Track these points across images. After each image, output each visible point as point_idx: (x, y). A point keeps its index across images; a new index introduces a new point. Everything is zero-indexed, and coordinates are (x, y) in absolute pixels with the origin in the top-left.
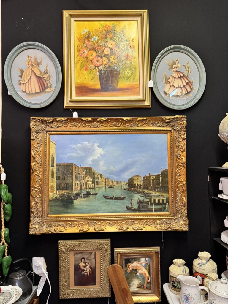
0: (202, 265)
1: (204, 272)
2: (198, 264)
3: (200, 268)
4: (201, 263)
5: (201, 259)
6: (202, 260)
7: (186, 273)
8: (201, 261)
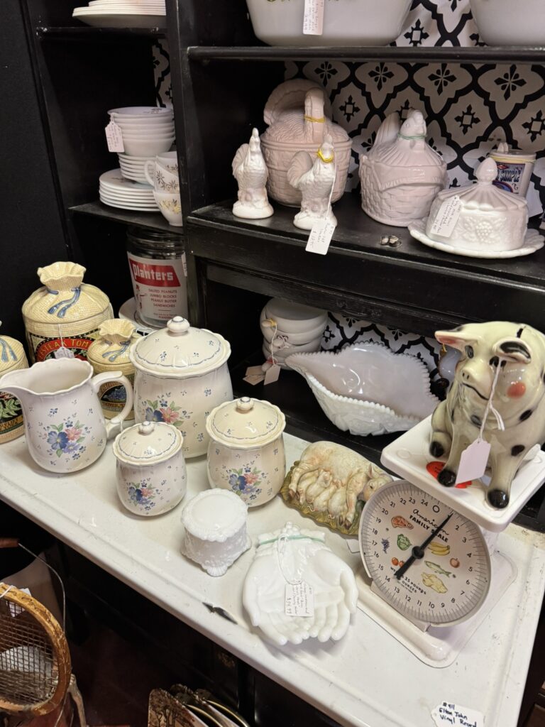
0: (64, 310)
1: (79, 328)
2: (51, 311)
3: (59, 320)
4: (60, 303)
5: (52, 289)
6: (57, 293)
7: (15, 358)
8: (54, 296)
